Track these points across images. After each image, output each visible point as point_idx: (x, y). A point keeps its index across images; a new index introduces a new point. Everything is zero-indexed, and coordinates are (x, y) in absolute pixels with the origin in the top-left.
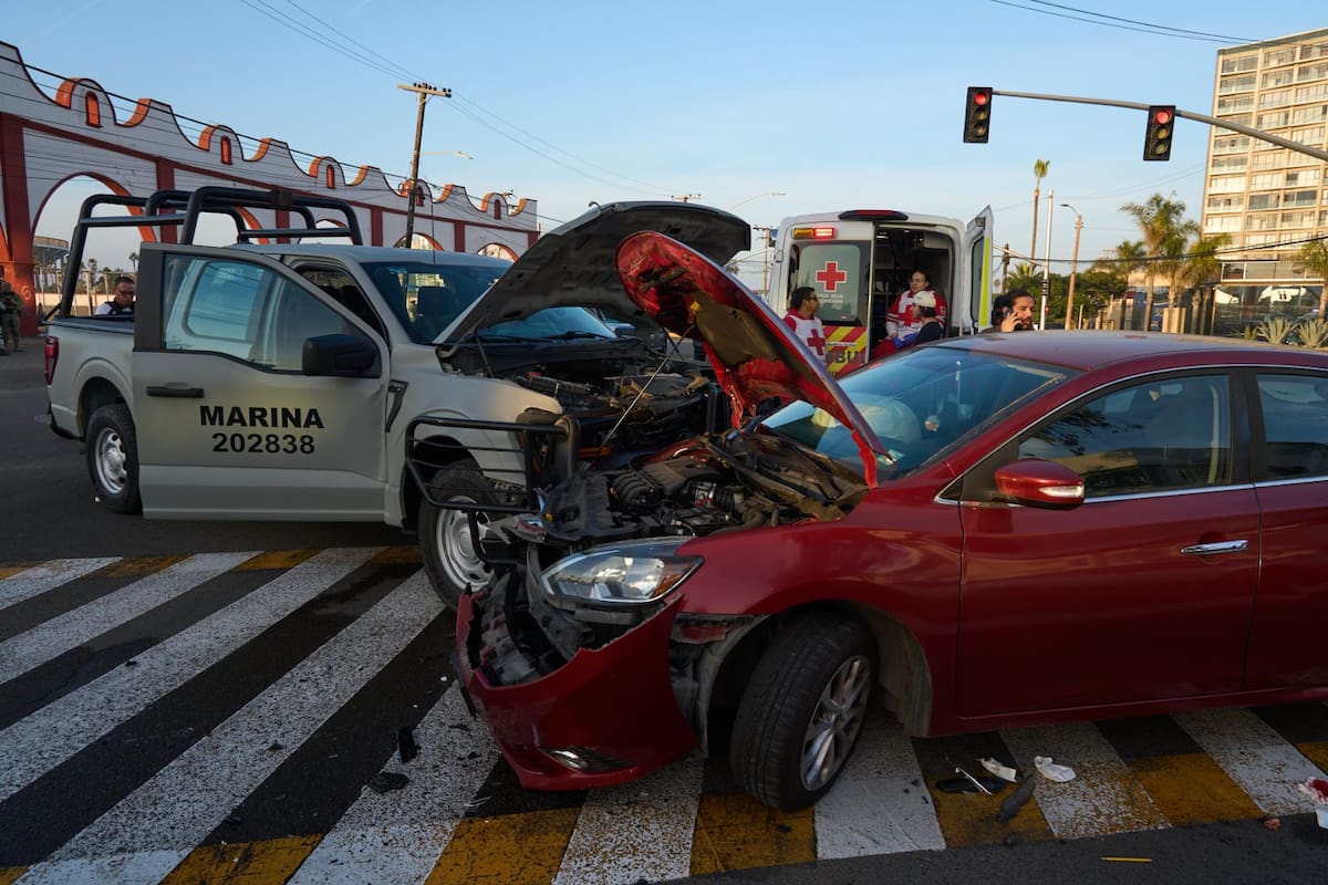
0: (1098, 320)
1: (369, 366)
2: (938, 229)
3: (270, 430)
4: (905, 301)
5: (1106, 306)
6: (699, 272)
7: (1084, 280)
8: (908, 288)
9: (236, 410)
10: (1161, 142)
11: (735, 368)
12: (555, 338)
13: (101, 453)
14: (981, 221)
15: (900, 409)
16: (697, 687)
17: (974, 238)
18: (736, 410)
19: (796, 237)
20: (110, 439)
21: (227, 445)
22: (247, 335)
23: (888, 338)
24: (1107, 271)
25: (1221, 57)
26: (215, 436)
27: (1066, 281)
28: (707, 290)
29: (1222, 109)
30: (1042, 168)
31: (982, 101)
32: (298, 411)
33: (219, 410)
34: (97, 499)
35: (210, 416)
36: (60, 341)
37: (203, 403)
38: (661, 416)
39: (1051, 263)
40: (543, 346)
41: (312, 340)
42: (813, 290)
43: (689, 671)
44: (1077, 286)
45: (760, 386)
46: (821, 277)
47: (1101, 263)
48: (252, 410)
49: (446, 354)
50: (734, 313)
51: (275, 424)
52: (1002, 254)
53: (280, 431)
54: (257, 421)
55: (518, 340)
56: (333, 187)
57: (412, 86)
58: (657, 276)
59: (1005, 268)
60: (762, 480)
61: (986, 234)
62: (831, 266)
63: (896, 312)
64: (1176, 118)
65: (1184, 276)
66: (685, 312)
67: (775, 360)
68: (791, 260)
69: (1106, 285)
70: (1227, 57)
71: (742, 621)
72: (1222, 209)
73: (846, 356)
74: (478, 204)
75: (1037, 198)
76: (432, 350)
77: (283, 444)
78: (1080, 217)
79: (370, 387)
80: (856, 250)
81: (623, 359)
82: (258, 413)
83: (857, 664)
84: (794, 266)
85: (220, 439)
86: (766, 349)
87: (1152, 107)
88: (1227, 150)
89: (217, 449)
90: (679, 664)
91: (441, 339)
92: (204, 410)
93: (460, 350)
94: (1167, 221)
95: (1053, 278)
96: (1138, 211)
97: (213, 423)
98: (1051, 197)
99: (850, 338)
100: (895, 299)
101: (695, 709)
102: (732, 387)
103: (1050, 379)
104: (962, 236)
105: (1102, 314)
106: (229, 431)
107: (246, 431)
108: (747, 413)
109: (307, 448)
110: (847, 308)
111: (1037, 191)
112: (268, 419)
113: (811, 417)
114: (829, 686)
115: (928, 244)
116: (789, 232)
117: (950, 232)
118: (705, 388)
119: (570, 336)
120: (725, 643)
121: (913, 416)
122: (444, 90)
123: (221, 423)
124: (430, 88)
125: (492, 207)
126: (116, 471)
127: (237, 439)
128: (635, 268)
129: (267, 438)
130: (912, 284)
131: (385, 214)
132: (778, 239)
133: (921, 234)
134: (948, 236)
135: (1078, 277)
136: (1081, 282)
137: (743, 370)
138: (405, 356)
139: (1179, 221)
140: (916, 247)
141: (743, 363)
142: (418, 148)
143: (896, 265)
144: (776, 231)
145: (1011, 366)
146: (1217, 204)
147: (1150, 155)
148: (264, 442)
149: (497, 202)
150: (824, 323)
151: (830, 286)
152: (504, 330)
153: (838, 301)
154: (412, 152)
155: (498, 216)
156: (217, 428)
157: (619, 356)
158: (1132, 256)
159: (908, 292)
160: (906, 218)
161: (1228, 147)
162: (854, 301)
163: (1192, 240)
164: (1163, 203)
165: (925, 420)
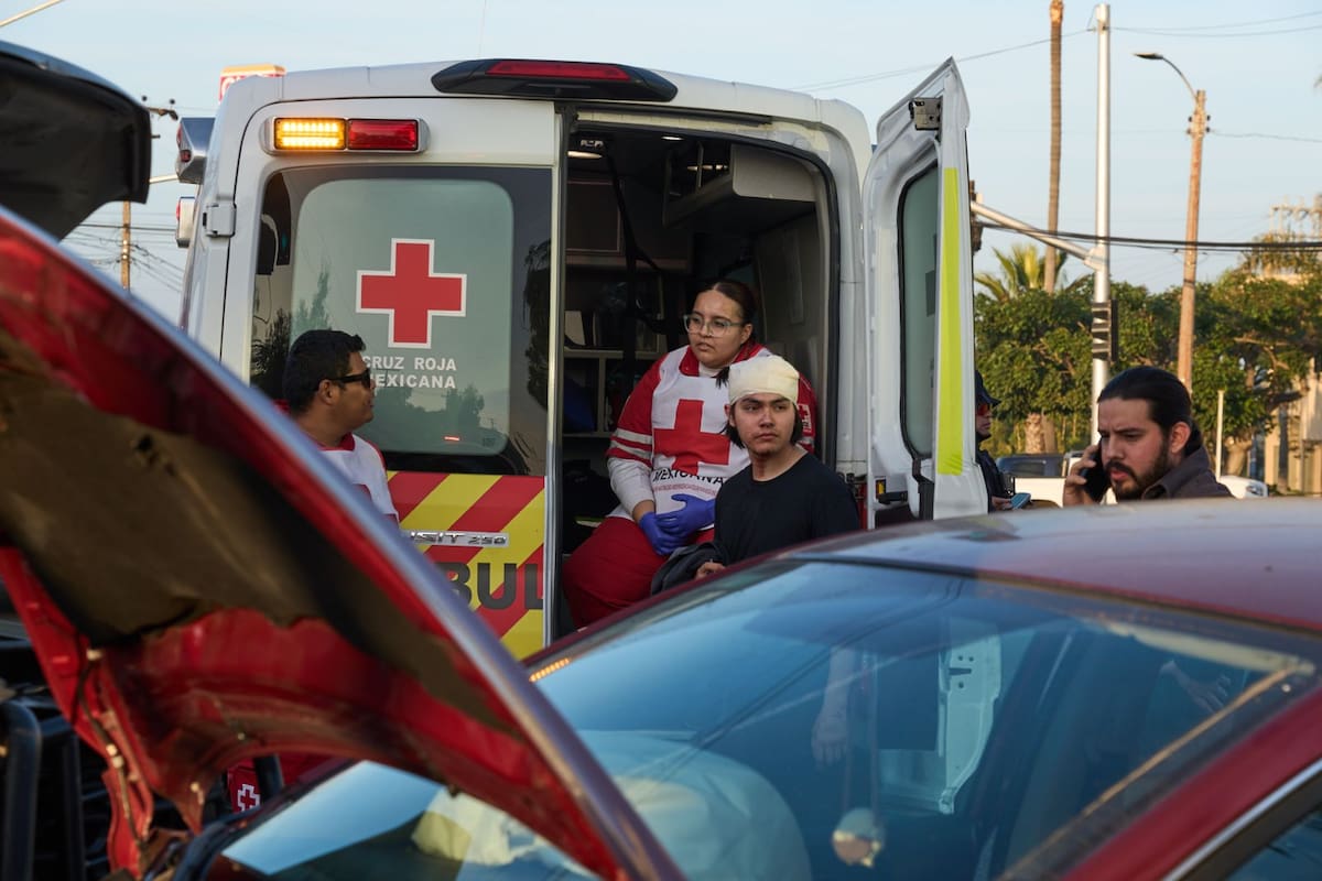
0: (1272, 442)
2: (779, 135)
4: (672, 387)
5: (1297, 396)
6: (28, 297)
7: (1223, 309)
8: (677, 338)
11: (124, 645)
14: (926, 112)
15: (736, 785)
17: (903, 169)
18: (126, 804)
23: (617, 513)
24: (1291, 278)
27: (1165, 308)
28: (58, 361)
39: (1115, 249)
42: (356, 344)
44: (1203, 325)
45: (231, 715)
46: (375, 292)
47: (1271, 249)
50: (145, 444)
61: (946, 154)
62: (412, 258)
63: (644, 425)
67: (298, 620)
68: (264, 234)
69: (1292, 323)
73: (472, 583)
75: (1057, 29)
78: (1199, 97)
80: (497, 199)
84: (274, 251)
86: (269, 578)
95: (1126, 299)
98: (1106, 28)
99: (485, 517)
100: (637, 376)
102: (111, 719)
103: (1256, 676)
104: (863, 160)
105: (1285, 421)
108: (166, 818)
110: (465, 406)
113: (414, 823)
115: (748, 184)
117: (819, 145)
121: (780, 809)
130: (693, 330)
132: (217, 152)
133: (720, 149)
134: (813, 159)
135: (1203, 295)
136: (1213, 314)
137: (165, 653)
140: (705, 193)
141: (164, 625)
143: (632, 253)
144: (209, 123)
145: (1121, 630)
150: (391, 460)
151: (410, 329)
153: (437, 382)
159: (681, 352)
160: (668, 91)
162: (495, 380)
165: (834, 823)
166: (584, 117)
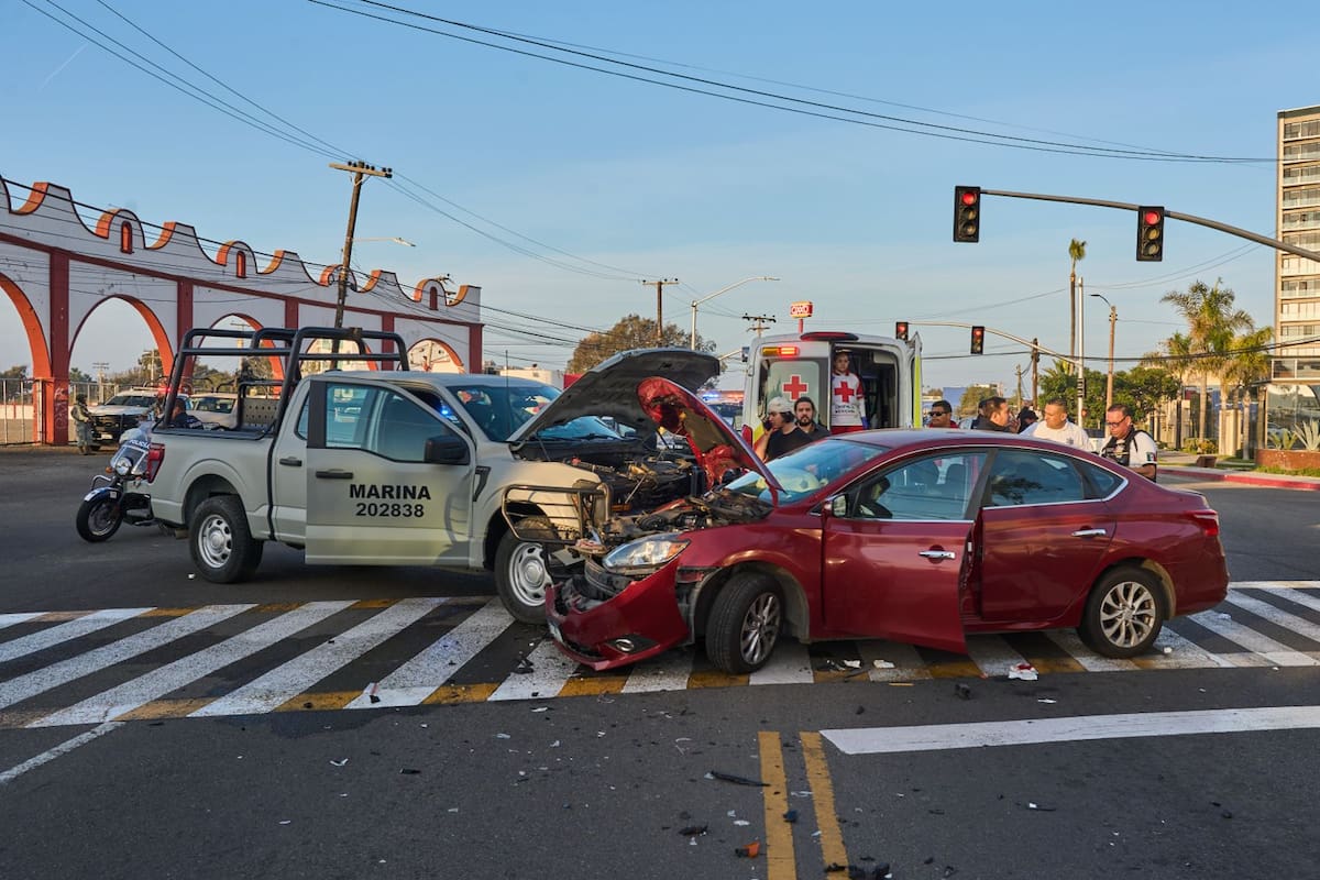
1: (463, 457)
3: (395, 501)
9: (373, 487)
10: (1152, 242)
12: (583, 438)
13: (203, 536)
16: (688, 607)
19: (765, 354)
20: (215, 524)
21: (366, 511)
22: (355, 439)
25: (1282, 120)
26: (359, 505)
29: (1288, 179)
30: (1077, 250)
31: (971, 200)
32: (414, 488)
33: (362, 487)
34: (191, 576)
35: (356, 491)
36: (166, 448)
37: (353, 482)
38: (661, 485)
40: (577, 443)
41: (431, 439)
43: (684, 600)
48: (384, 487)
49: (515, 448)
51: (398, 497)
52: (1030, 350)
53: (402, 502)
54: (387, 495)
55: (558, 439)
56: (243, 276)
57: (346, 164)
58: (662, 400)
59: (1035, 367)
60: (722, 510)
62: (795, 379)
64: (1166, 218)
65: (1228, 375)
66: (677, 419)
70: (1289, 121)
71: (710, 570)
72: (1297, 293)
74: (411, 294)
76: (506, 446)
77: (403, 510)
78: (1113, 308)
79: (463, 471)
80: (815, 365)
81: (629, 453)
82: (388, 489)
83: (771, 599)
85: (362, 507)
87: (1141, 207)
88: (1297, 225)
89: (359, 514)
90: (679, 597)
91: (513, 438)
92: (353, 487)
93: (524, 446)
94: (1214, 311)
96: (1182, 300)
97: (357, 496)
101: (688, 618)
106: (367, 501)
107: (379, 502)
109: (419, 513)
111: (1073, 275)
112: (394, 493)
114: (754, 604)
116: (758, 353)
118: (688, 470)
119: (592, 436)
120: (701, 581)
122: (384, 170)
123: (363, 496)
124: (368, 167)
125: (427, 297)
126: (219, 549)
127: (373, 507)
128: (650, 395)
129: (393, 507)
131: (301, 306)
138: (485, 449)
139: (1228, 312)
142: (351, 233)
146: (1292, 288)
147: (1142, 256)
148: (391, 509)
149: (434, 290)
152: (550, 432)
154: (344, 238)
155: (434, 306)
156: (360, 500)
157: (627, 450)
158: (1182, 353)
160: (857, 339)
161: (1298, 222)
163: (1240, 334)
164: (1209, 292)
166: (837, 345)
